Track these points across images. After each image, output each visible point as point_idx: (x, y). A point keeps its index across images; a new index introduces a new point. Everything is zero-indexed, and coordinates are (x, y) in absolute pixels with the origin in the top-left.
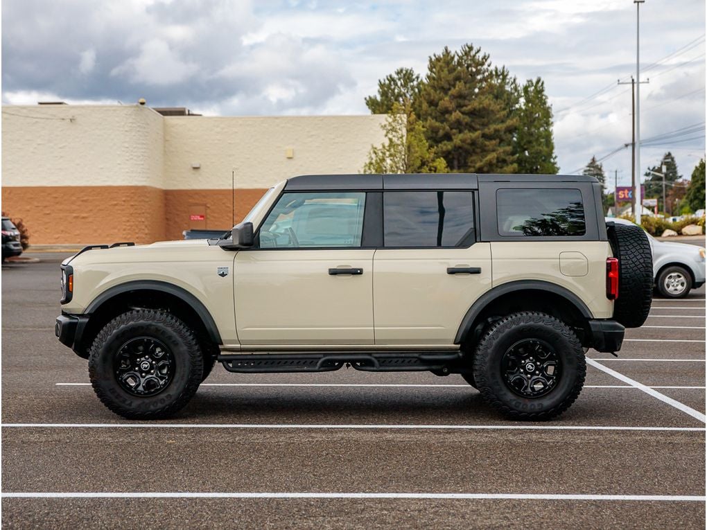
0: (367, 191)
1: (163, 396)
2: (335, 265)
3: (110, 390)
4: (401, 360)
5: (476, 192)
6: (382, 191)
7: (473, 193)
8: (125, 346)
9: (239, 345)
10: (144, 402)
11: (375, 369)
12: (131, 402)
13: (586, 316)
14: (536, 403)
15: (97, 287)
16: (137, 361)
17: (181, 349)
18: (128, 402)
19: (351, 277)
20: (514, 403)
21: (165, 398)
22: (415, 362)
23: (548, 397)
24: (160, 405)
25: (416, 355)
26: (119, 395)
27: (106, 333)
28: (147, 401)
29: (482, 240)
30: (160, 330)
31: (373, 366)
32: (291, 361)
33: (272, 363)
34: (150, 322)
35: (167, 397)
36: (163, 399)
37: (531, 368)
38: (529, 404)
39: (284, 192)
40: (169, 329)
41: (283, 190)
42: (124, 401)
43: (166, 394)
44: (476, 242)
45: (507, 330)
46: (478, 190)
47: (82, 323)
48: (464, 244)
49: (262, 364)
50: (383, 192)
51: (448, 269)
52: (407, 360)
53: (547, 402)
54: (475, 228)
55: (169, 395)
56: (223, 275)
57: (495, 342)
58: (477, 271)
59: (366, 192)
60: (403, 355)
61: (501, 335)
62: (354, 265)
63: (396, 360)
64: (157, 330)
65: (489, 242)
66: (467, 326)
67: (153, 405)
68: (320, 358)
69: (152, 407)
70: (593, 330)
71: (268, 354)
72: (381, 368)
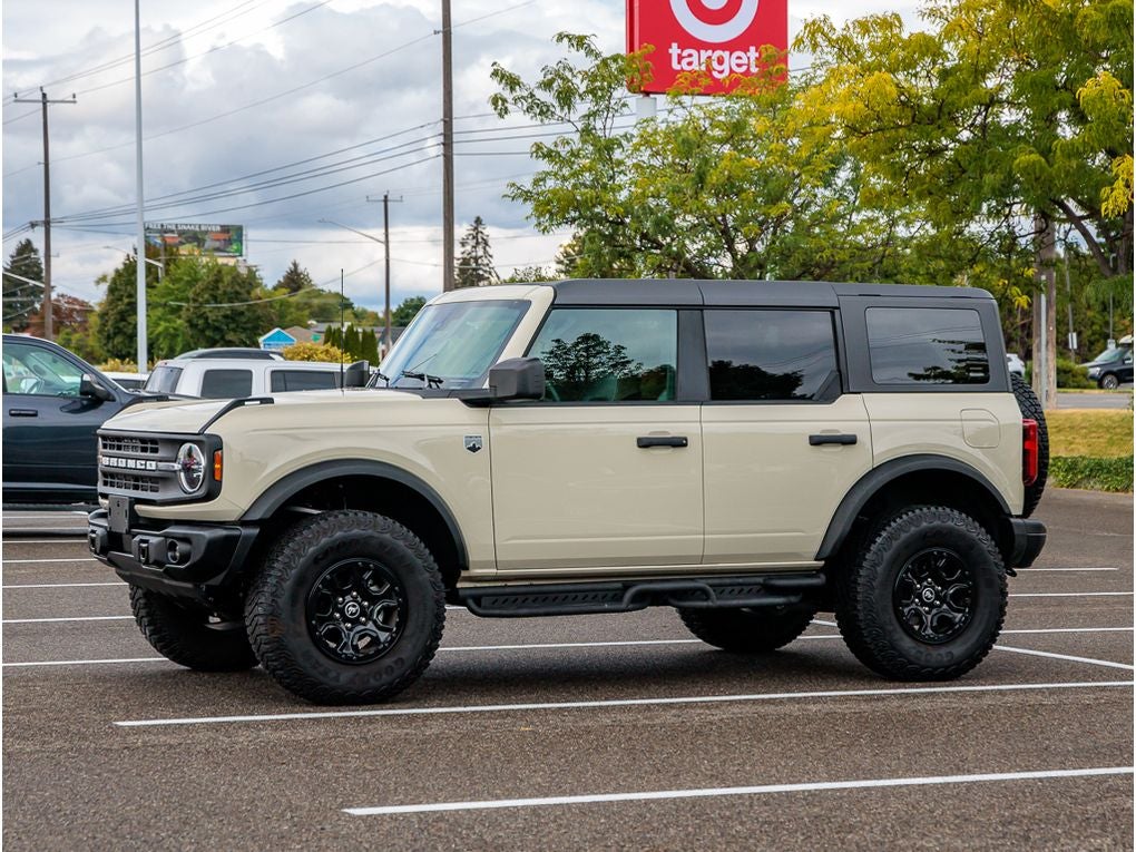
0: (678, 308)
1: (388, 661)
2: (646, 431)
4: (737, 589)
5: (837, 312)
6: (701, 308)
7: (833, 314)
8: (326, 575)
9: (495, 571)
10: (357, 674)
12: (339, 674)
13: (1006, 511)
14: (943, 651)
15: (264, 474)
16: (338, 603)
17: (420, 578)
18: (333, 674)
19: (670, 451)
21: (393, 665)
22: (758, 591)
24: (386, 678)
25: (760, 580)
26: (316, 663)
27: (297, 553)
28: (363, 671)
29: (851, 390)
30: (386, 547)
32: (574, 595)
33: (544, 600)
34: (370, 532)
35: (396, 662)
36: (390, 667)
38: (934, 653)
39: (553, 306)
40: (401, 543)
41: (552, 304)
42: (325, 674)
43: (394, 659)
44: (843, 393)
45: (904, 536)
46: (839, 308)
47: (247, 538)
48: (826, 396)
50: (702, 310)
51: (811, 437)
52: (746, 589)
54: (839, 371)
55: (401, 659)
56: (474, 449)
57: (887, 555)
58: (849, 441)
59: (678, 310)
60: (740, 580)
61: (895, 544)
62: (674, 431)
63: (730, 588)
64: (382, 545)
65: (859, 393)
66: (844, 530)
67: (375, 677)
68: (628, 589)
69: (373, 682)
70: (1016, 532)
71: (531, 585)
72: (719, 603)
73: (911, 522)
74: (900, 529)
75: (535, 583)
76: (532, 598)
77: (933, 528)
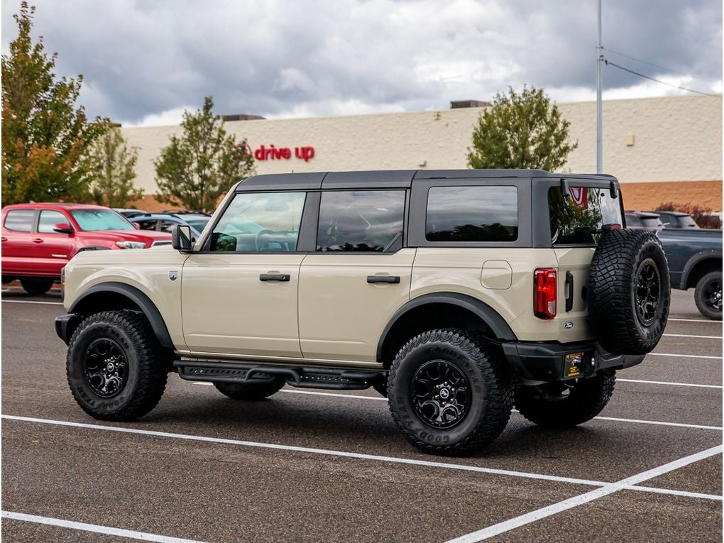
1: (117, 398)
2: (266, 270)
3: (78, 389)
5: (408, 190)
6: (321, 190)
7: (406, 191)
10: (103, 403)
11: (296, 384)
14: (443, 435)
15: (79, 288)
16: (104, 362)
17: (131, 352)
19: (279, 284)
20: (419, 433)
21: (119, 401)
23: (456, 429)
24: (115, 407)
26: (85, 394)
28: (105, 402)
29: (408, 246)
31: (294, 380)
35: (120, 399)
36: (117, 401)
37: (445, 394)
38: (436, 435)
39: (236, 192)
40: (122, 332)
42: (89, 400)
44: (403, 247)
46: (410, 188)
48: (390, 250)
49: (209, 373)
50: (321, 192)
51: (369, 278)
53: (454, 435)
54: (402, 232)
55: (122, 397)
56: (173, 279)
58: (396, 281)
59: (307, 192)
62: (283, 271)
65: (414, 247)
67: (110, 407)
68: (249, 369)
69: (108, 409)
70: (506, 353)
72: (301, 384)
73: (421, 341)
74: (413, 345)
75: (222, 361)
76: (210, 370)
77: (436, 345)
